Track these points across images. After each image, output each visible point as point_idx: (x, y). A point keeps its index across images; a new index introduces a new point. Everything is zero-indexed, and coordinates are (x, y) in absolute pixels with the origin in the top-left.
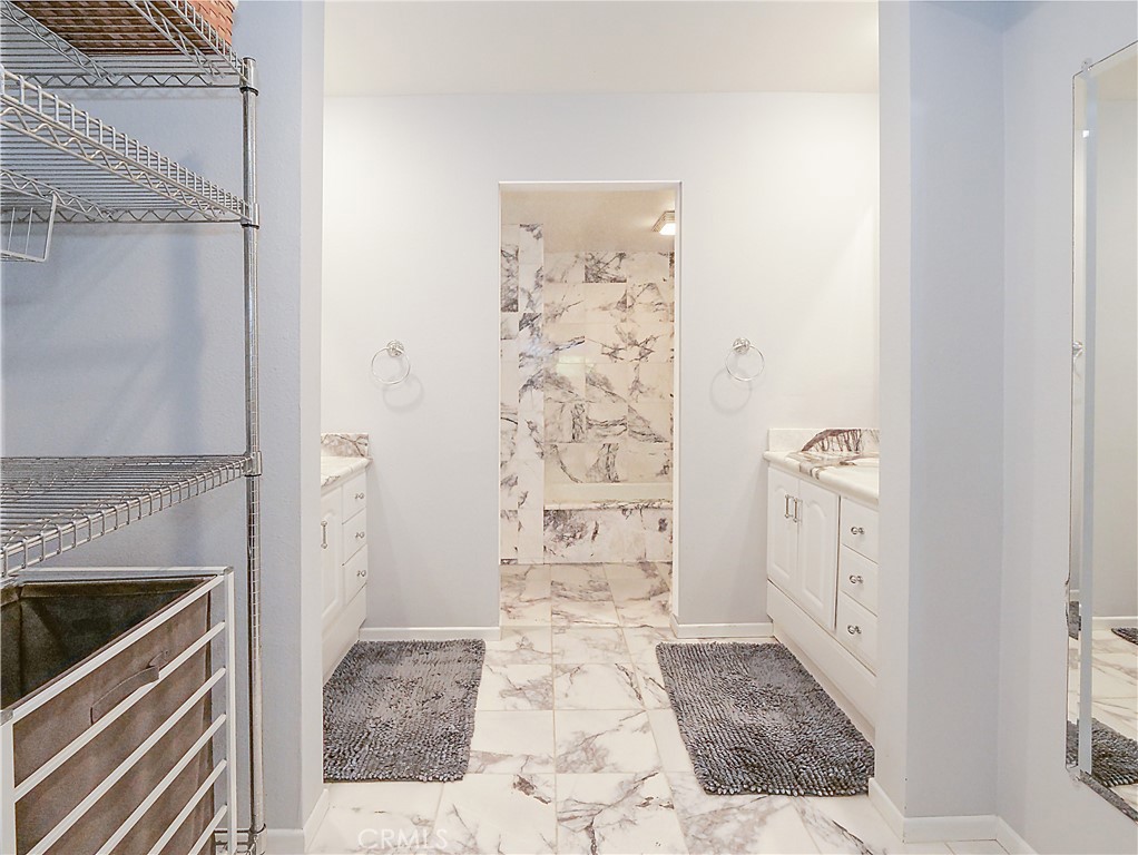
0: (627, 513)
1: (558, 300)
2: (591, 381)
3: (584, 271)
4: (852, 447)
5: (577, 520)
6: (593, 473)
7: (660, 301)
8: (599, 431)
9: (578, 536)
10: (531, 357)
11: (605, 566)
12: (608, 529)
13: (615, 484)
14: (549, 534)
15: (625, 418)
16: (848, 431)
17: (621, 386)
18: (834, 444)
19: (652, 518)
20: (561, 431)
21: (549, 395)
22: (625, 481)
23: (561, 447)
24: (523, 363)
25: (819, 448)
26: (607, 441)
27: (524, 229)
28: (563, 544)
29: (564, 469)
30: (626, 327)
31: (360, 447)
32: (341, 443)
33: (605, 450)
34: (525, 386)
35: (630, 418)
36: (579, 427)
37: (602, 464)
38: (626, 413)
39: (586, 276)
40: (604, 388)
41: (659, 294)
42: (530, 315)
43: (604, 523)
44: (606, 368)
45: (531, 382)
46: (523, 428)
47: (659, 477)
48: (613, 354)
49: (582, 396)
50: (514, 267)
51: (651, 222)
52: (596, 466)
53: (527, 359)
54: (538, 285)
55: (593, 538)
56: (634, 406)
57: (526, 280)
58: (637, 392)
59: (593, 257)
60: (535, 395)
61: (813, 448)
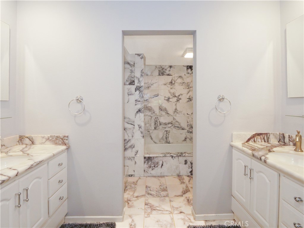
0: (173, 158)
1: (150, 82)
2: (161, 109)
3: (158, 72)
4: (266, 140)
5: (156, 160)
6: (162, 140)
7: (183, 82)
8: (163, 126)
9: (156, 166)
10: (139, 101)
11: (166, 177)
12: (167, 164)
13: (168, 144)
14: (146, 166)
15: (172, 121)
16: (264, 134)
17: (171, 111)
18: (258, 139)
19: (182, 159)
20: (151, 126)
21: (147, 114)
22: (172, 143)
23: (151, 131)
24: (137, 103)
25: (253, 141)
26: (166, 129)
27: (137, 55)
28: (151, 169)
29: (152, 139)
30: (172, 91)
31: (65, 141)
32: (56, 139)
33: (165, 133)
34: (137, 112)
35: (174, 122)
36: (157, 124)
37: (164, 138)
38: (172, 120)
39: (159, 74)
40: (165, 111)
41: (183, 80)
42: (139, 86)
43: (165, 162)
44: (165, 105)
45: (139, 111)
46: (137, 127)
47: (183, 142)
48: (168, 100)
49: (158, 114)
50: (133, 69)
51: (181, 53)
52: (162, 138)
53: (138, 102)
54: (142, 75)
55: (161, 167)
56: (175, 117)
57: (138, 74)
58: (176, 113)
59: (161, 67)
60: (141, 115)
61: (250, 141)
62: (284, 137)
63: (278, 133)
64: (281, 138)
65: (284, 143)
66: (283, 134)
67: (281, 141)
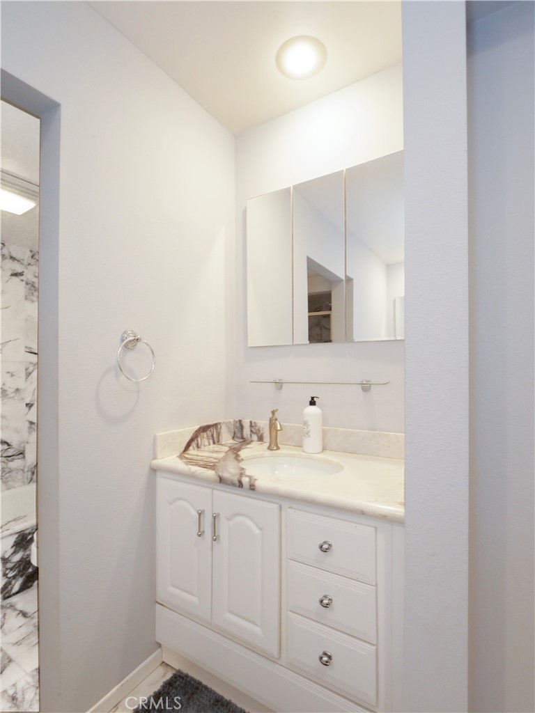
4: (216, 440)
16: (213, 426)
18: (204, 439)
25: (195, 445)
61: (191, 448)
62: (242, 427)
63: (232, 420)
64: (236, 430)
65: (243, 438)
66: (240, 421)
67: (238, 437)
